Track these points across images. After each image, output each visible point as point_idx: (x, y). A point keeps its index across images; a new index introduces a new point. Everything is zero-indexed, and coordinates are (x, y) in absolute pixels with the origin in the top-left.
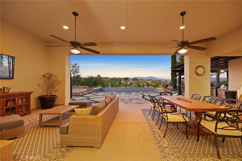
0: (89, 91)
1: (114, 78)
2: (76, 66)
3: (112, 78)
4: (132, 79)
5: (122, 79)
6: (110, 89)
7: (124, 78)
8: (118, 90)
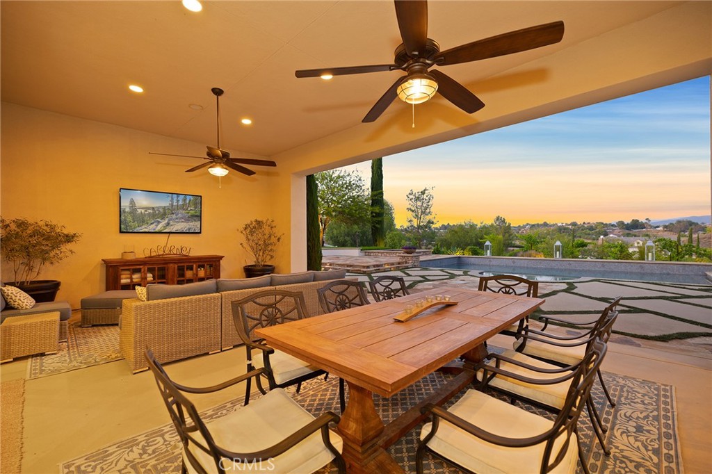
0: (406, 262)
1: (574, 224)
2: (425, 196)
3: (567, 224)
4: (665, 227)
5: (613, 225)
6: (487, 262)
7: (622, 223)
8: (516, 264)
